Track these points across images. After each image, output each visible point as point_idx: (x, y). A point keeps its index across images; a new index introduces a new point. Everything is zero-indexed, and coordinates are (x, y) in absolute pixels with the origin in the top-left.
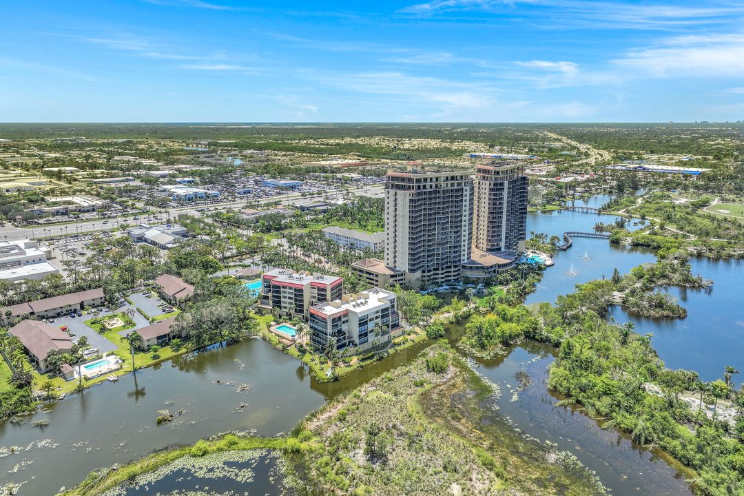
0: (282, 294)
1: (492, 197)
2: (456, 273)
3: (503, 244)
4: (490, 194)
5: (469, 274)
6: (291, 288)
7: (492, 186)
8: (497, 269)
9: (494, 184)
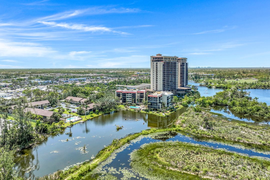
0: (127, 96)
1: (181, 68)
2: (175, 92)
3: (185, 85)
4: (180, 67)
5: (179, 92)
6: (130, 94)
7: (181, 64)
8: (187, 91)
9: (182, 64)
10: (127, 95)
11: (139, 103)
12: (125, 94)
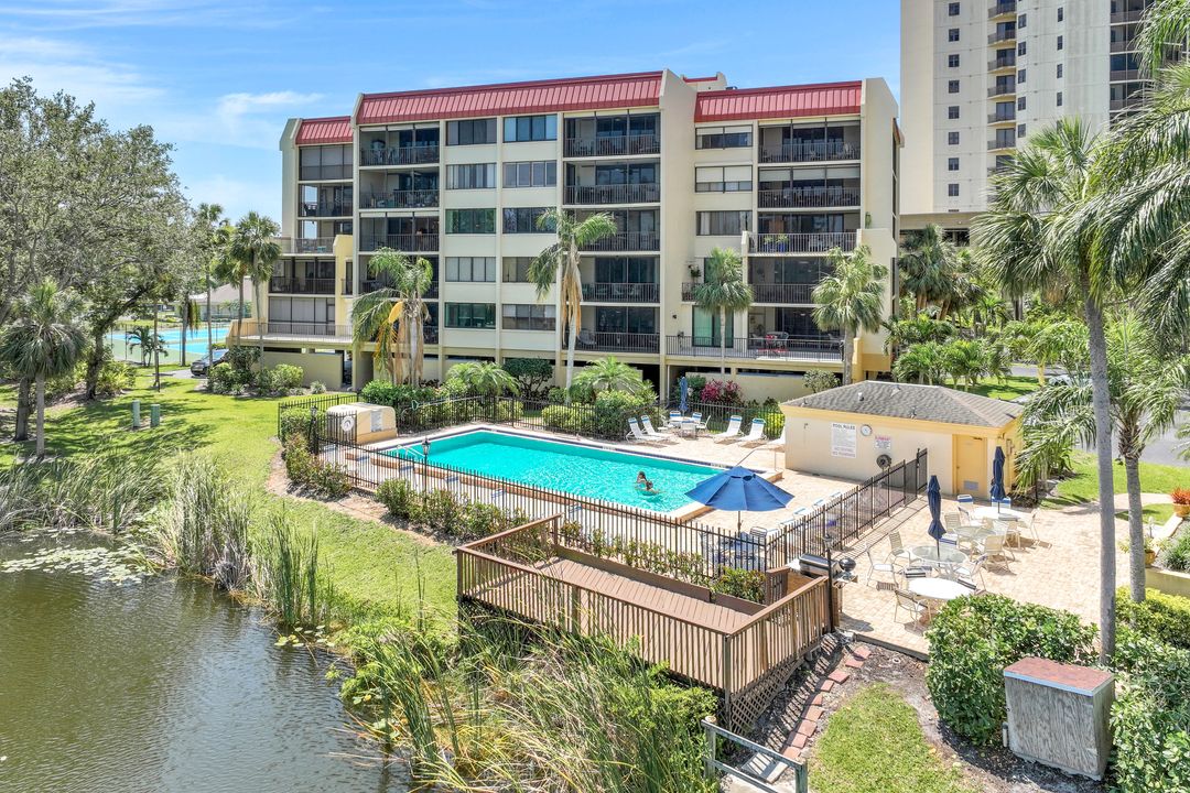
0: (453, 199)
6: (530, 127)
10: (452, 156)
11: (735, 365)
12: (432, 135)
